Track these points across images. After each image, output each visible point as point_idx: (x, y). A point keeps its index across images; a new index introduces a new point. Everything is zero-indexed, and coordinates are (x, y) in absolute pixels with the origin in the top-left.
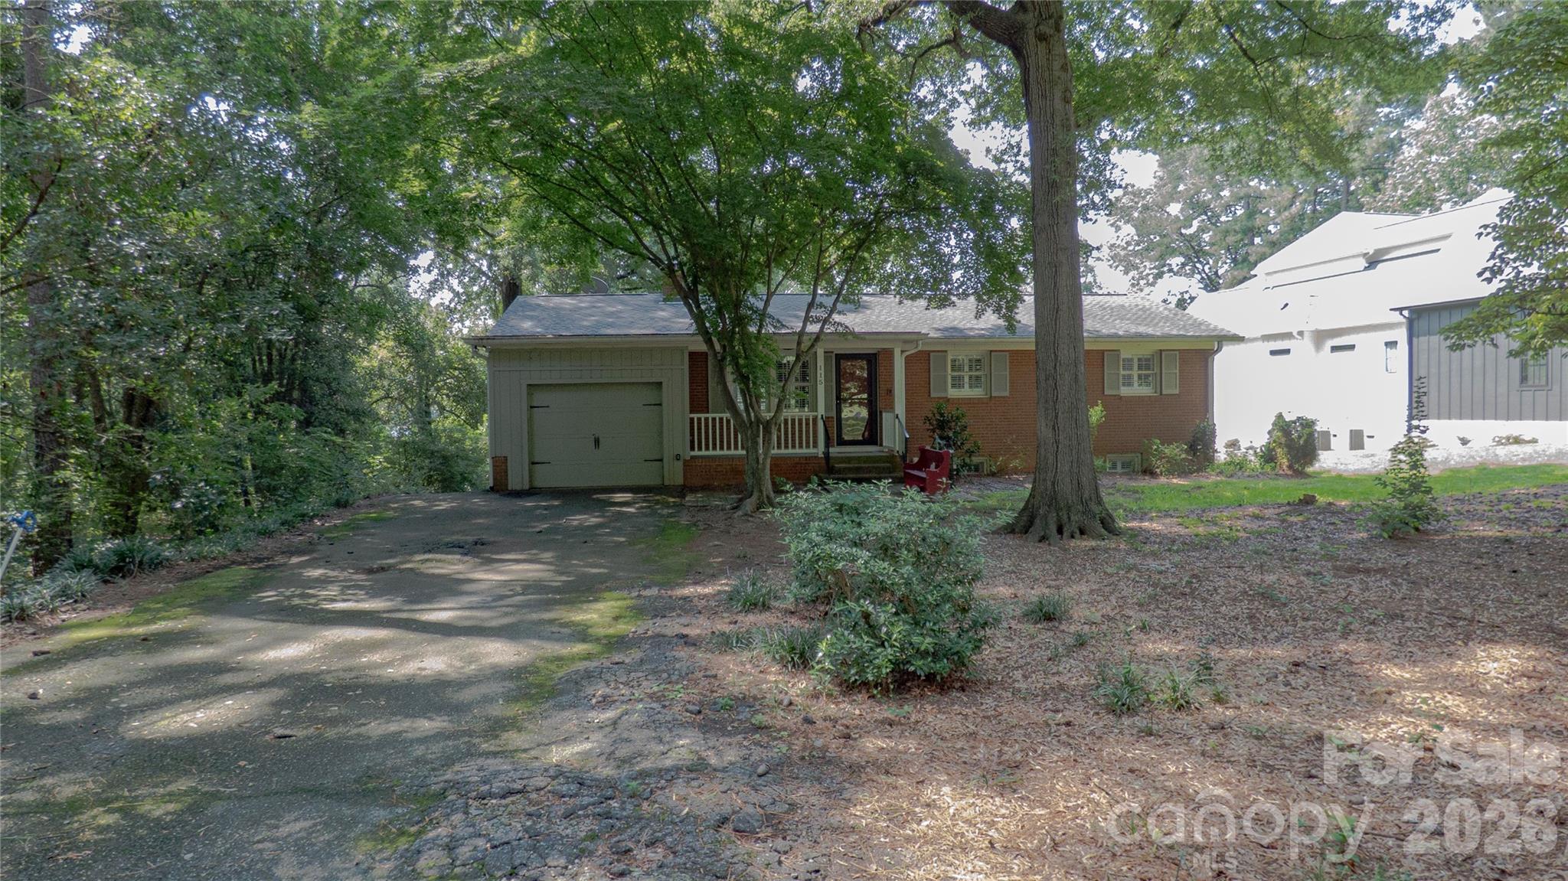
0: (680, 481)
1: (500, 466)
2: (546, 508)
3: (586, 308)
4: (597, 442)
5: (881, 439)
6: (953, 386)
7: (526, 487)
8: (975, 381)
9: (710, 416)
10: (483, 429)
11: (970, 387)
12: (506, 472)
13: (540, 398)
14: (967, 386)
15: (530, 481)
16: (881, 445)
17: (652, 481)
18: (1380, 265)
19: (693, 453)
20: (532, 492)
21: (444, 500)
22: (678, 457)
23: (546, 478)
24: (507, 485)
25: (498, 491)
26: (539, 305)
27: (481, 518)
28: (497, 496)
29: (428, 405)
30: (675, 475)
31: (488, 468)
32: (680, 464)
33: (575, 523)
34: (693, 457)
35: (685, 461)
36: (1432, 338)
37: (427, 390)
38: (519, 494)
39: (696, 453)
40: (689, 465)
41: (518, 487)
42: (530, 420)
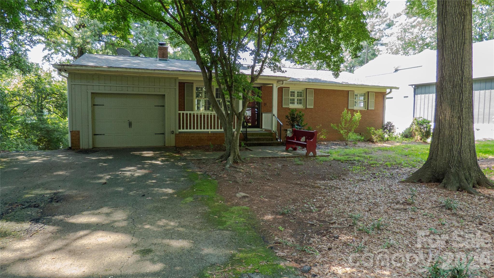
0: (173, 144)
1: (75, 135)
2: (105, 161)
3: (122, 60)
4: (130, 124)
5: (262, 125)
6: (291, 103)
7: (91, 147)
8: (300, 102)
9: (185, 112)
10: (67, 119)
11: (298, 103)
12: (79, 139)
13: (98, 100)
14: (296, 103)
15: (93, 144)
16: (262, 128)
17: (160, 144)
18: (399, 71)
19: (180, 131)
20: (93, 150)
21: (39, 156)
22: (172, 132)
23: (102, 142)
24: (79, 146)
25: (74, 150)
26: (97, 58)
27: (62, 170)
28: (73, 153)
29: (42, 109)
30: (171, 141)
31: (68, 136)
32: (173, 136)
33: (128, 174)
34: (180, 133)
35: (176, 134)
36: (422, 95)
37: (42, 102)
38: (87, 152)
39: (181, 130)
40: (178, 136)
41: (86, 147)
42: (93, 112)
